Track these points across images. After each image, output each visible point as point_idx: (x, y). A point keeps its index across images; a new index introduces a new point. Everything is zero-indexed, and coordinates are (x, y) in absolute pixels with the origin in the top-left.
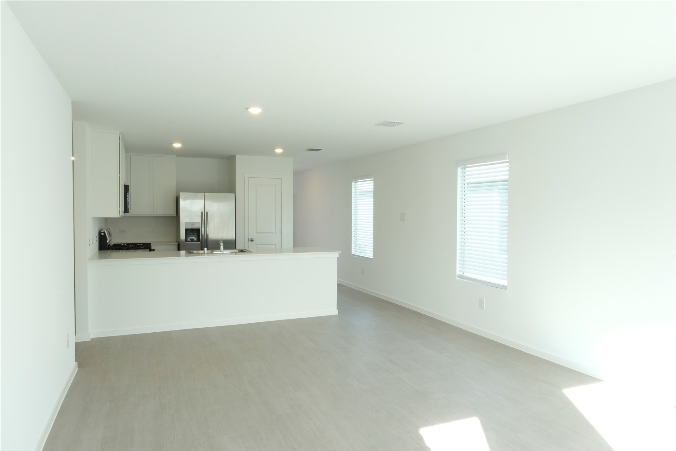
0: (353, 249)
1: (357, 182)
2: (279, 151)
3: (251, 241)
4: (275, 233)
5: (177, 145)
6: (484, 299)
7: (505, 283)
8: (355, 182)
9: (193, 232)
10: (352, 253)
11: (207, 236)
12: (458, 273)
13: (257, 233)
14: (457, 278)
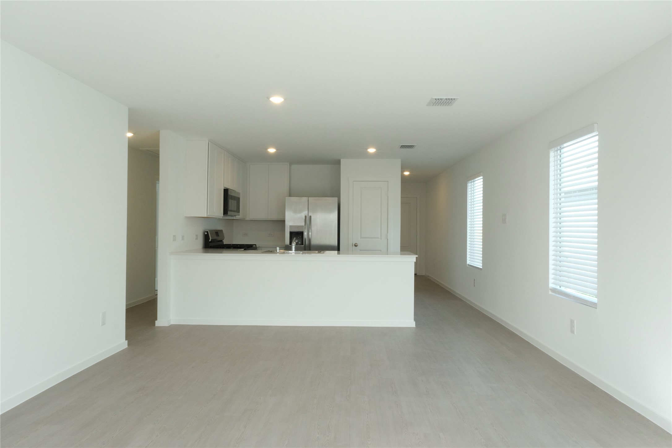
0: (468, 259)
1: (474, 182)
2: (372, 150)
3: (356, 246)
4: (381, 239)
5: (272, 150)
6: (575, 321)
7: (595, 300)
8: (471, 182)
9: (297, 235)
10: (468, 263)
11: (310, 240)
12: (551, 285)
13: (361, 238)
14: (550, 293)
